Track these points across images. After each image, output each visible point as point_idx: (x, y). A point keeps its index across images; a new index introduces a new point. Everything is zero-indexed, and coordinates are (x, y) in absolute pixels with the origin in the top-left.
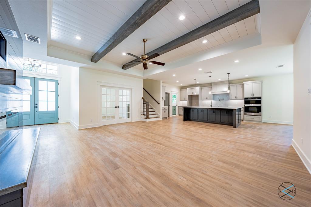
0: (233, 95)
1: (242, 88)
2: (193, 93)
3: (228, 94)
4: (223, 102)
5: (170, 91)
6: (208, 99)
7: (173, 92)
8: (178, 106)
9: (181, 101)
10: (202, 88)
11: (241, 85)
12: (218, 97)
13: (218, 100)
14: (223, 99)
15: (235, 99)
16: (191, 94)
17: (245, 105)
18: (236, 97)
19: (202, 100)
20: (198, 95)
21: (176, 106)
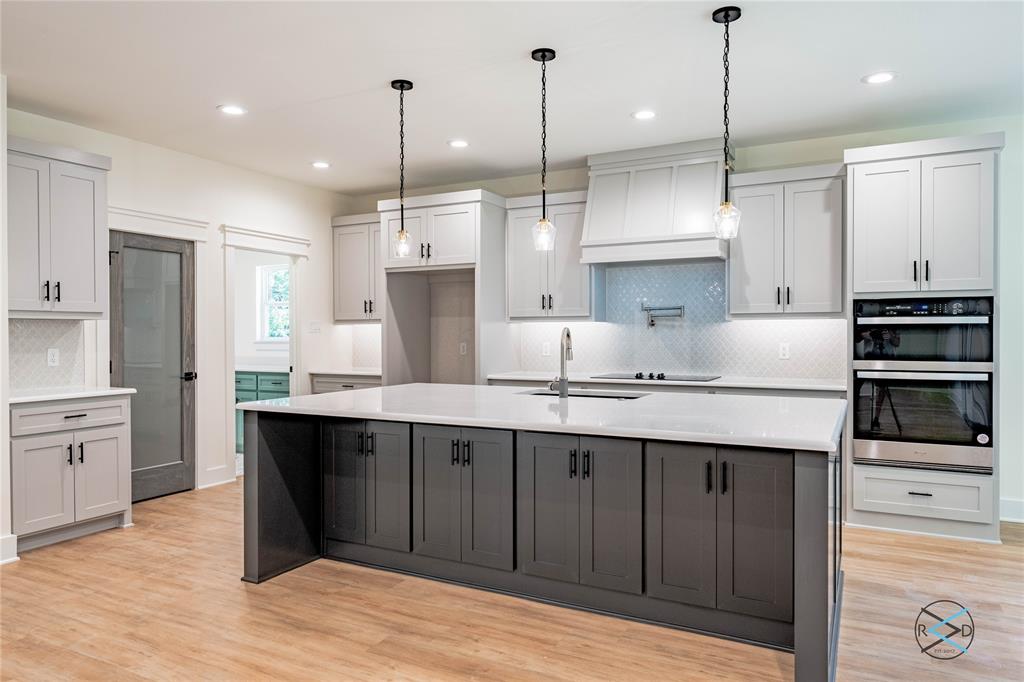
0: (756, 276)
1: (828, 207)
2: (425, 251)
3: (716, 265)
4: (680, 334)
5: (203, 224)
6: (556, 311)
7: (236, 231)
8: (313, 376)
9: (338, 321)
10: (510, 203)
11: (825, 184)
12: (641, 293)
13: (642, 317)
14: (678, 312)
15: (772, 307)
16: (412, 260)
17: (855, 372)
18: (784, 296)
19: (512, 318)
20: (470, 272)
21: (288, 370)
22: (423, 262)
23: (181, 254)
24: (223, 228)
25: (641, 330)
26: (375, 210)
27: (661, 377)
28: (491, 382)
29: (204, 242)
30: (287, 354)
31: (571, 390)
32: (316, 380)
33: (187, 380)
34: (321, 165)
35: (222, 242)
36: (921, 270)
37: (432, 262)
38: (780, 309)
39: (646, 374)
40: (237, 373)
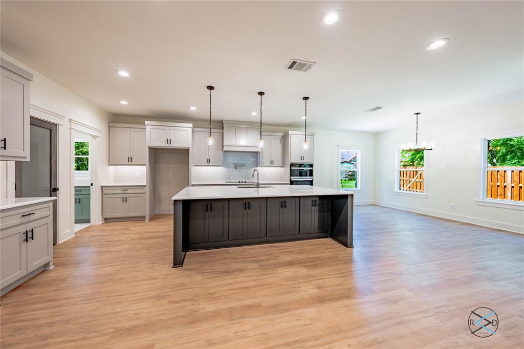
0: (265, 158)
1: (281, 143)
2: (169, 141)
3: (256, 154)
4: (243, 171)
5: (62, 117)
6: (211, 164)
7: (77, 123)
8: (102, 187)
9: (110, 164)
10: (199, 129)
11: (280, 137)
13: (233, 166)
14: (243, 165)
15: (269, 164)
16: (162, 144)
17: (291, 179)
18: (272, 162)
19: (195, 166)
20: (188, 150)
21: (90, 185)
22: (168, 145)
23: (51, 131)
24: (70, 121)
25: (233, 170)
26: (144, 124)
27: (245, 182)
28: (193, 185)
29: (62, 125)
30: (90, 178)
31: (260, 186)
32: (104, 189)
33: (53, 191)
34: (124, 103)
35: (69, 127)
36: (302, 158)
37: (171, 145)
38: (271, 165)
39: (241, 181)
40: (75, 187)
